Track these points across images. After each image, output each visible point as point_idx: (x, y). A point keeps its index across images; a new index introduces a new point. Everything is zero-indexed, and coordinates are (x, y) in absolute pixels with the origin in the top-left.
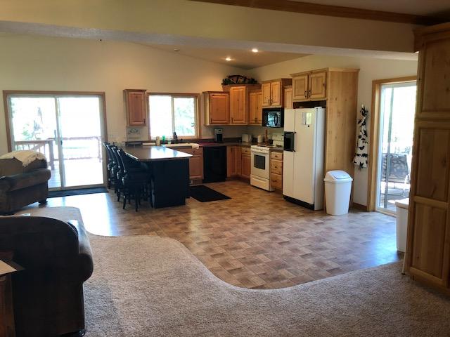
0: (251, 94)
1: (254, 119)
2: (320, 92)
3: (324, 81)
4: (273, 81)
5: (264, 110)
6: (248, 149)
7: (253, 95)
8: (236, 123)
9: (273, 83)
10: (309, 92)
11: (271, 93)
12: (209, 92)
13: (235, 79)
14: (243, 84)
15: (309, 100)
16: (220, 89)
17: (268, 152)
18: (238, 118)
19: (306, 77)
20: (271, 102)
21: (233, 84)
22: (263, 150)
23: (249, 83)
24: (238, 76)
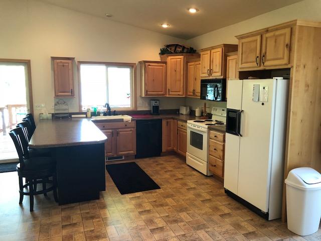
0: (189, 64)
1: (192, 90)
2: (281, 56)
3: (287, 41)
4: (213, 48)
5: (203, 81)
6: (184, 124)
7: (191, 65)
8: (173, 94)
9: (213, 51)
10: (262, 58)
11: (211, 62)
12: (145, 62)
13: (173, 48)
14: (181, 53)
15: (262, 68)
16: (158, 58)
17: (206, 130)
18: (176, 89)
19: (259, 38)
20: (210, 71)
21: (170, 53)
22: (201, 127)
23: (187, 52)
24: (176, 46)
